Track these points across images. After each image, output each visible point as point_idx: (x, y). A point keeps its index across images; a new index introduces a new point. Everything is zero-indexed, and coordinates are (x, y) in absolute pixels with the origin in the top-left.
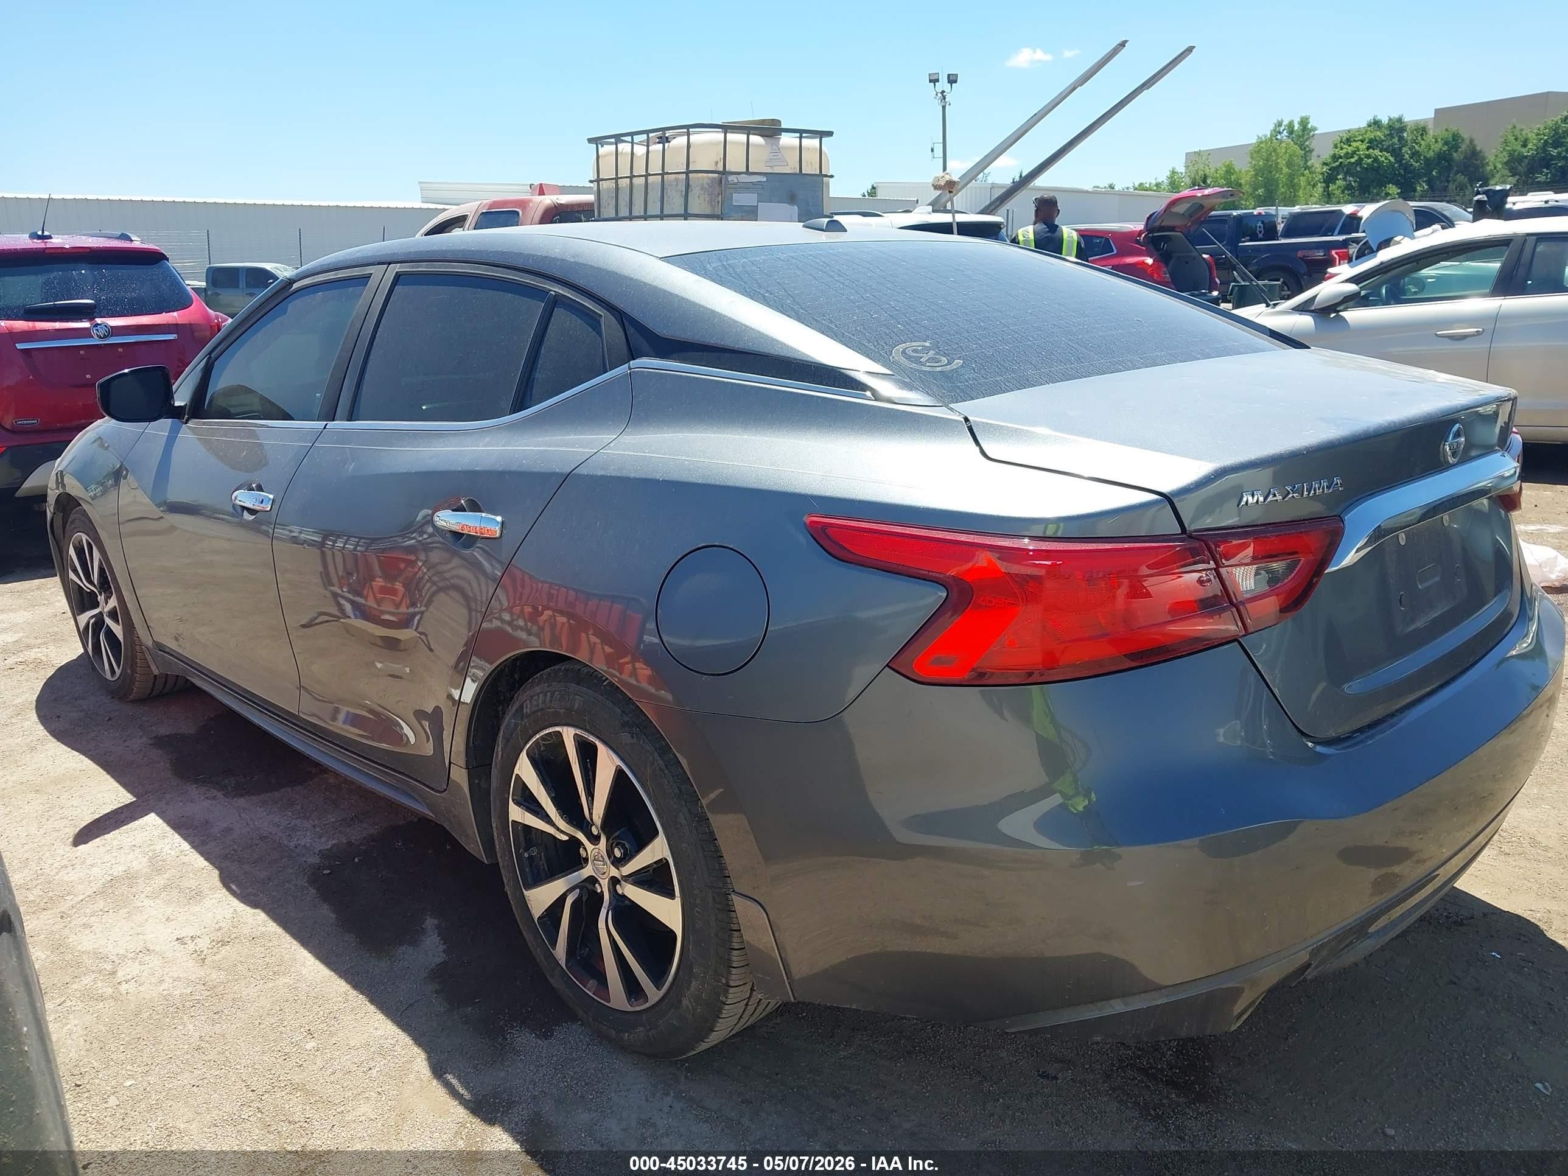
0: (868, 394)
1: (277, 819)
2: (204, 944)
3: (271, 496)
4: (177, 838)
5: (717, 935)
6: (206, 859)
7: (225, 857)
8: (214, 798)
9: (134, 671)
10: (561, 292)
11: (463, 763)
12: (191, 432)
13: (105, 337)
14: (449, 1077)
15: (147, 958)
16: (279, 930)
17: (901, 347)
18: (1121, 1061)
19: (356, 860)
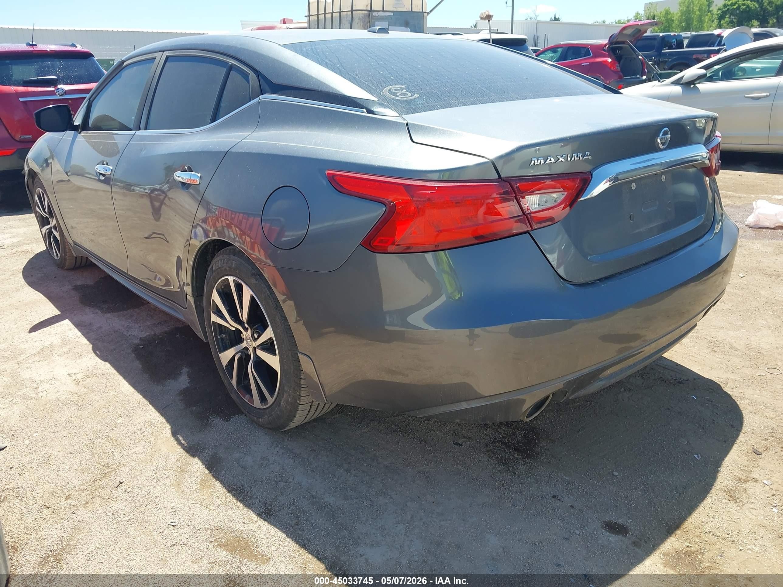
0: (365, 110)
1: (123, 323)
2: (80, 376)
3: (111, 168)
4: (77, 331)
5: (294, 372)
6: (88, 340)
7: (97, 339)
8: (96, 313)
9: (66, 255)
10: (234, 63)
11: (191, 294)
12: (82, 138)
13: (62, 95)
14: (179, 436)
15: (53, 382)
16: (115, 372)
17: (388, 88)
18: (495, 439)
19: (156, 342)
